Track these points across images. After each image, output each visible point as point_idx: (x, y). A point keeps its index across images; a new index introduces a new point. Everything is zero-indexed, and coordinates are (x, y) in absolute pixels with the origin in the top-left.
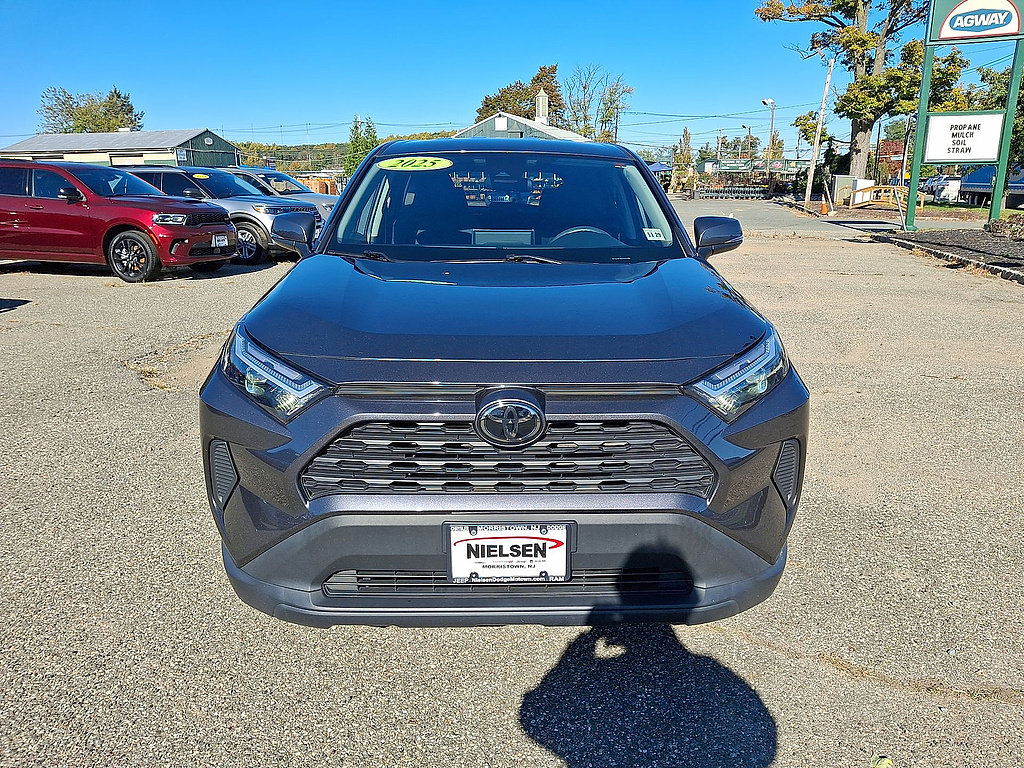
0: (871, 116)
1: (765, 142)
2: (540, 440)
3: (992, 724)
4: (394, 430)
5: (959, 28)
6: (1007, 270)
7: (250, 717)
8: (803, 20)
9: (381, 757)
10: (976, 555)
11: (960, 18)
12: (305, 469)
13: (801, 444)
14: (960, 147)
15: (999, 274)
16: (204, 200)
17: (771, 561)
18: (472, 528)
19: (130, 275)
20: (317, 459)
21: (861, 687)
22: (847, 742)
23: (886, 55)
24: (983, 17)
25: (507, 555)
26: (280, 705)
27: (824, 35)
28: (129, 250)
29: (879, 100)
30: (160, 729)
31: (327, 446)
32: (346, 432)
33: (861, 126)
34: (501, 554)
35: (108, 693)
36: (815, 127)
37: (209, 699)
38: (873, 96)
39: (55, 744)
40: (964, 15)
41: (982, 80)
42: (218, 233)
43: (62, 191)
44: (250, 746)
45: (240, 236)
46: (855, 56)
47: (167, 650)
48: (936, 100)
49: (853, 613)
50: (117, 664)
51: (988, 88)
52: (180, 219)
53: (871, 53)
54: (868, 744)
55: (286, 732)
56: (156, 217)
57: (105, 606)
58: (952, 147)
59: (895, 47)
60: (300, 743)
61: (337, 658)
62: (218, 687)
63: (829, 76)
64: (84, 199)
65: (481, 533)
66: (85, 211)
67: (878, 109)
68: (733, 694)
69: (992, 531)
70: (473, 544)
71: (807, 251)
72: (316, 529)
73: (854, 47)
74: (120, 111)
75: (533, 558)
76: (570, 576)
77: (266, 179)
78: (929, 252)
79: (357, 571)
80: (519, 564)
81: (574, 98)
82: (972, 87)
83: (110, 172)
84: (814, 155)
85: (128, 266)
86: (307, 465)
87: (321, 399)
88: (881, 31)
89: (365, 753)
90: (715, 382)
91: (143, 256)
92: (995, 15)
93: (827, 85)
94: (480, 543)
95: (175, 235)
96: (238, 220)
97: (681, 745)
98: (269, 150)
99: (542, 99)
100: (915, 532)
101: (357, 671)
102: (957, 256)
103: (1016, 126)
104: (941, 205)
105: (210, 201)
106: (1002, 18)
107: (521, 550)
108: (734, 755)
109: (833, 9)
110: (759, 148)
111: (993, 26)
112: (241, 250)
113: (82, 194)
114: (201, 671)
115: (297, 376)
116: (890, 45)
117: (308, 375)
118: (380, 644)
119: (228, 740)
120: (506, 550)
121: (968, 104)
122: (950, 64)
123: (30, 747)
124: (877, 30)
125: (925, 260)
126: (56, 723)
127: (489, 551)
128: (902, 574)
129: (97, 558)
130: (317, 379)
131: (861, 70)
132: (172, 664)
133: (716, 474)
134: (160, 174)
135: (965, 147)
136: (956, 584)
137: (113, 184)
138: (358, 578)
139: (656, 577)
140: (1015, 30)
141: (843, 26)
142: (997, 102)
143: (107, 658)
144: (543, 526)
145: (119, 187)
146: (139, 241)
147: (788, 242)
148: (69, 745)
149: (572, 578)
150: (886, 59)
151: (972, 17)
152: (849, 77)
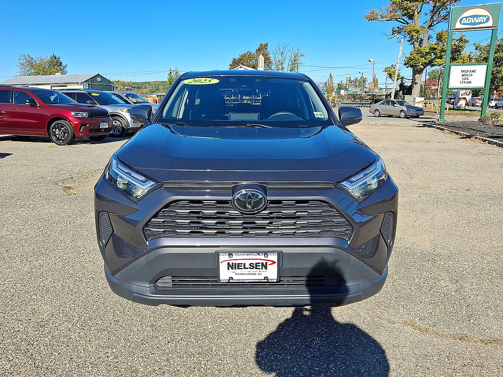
0: (422, 67)
1: (370, 80)
2: (264, 210)
3: (494, 356)
4: (191, 205)
5: (464, 24)
6: (491, 140)
7: (117, 351)
8: (388, 20)
9: (183, 371)
10: (481, 274)
11: (465, 19)
12: (146, 225)
13: (394, 214)
14: (466, 81)
15: (487, 142)
16: (97, 106)
17: (380, 273)
18: (230, 254)
19: (59, 142)
20: (153, 220)
21: (426, 337)
22: (420, 365)
23: (429, 37)
24: (475, 18)
25: (248, 268)
26: (132, 346)
27: (398, 28)
28: (60, 130)
29: (425, 59)
30: (72, 357)
31: (158, 213)
32: (167, 206)
33: (417, 71)
34: (245, 268)
35: (46, 339)
36: (394, 73)
37: (97, 343)
38: (423, 57)
39: (19, 364)
40: (466, 18)
41: (476, 49)
42: (103, 122)
43: (28, 101)
44: (117, 365)
45: (114, 123)
46: (413, 38)
47: (76, 319)
48: (453, 59)
49: (421, 302)
50: (51, 325)
51: (478, 53)
52: (85, 115)
53: (421, 36)
54: (430, 366)
55: (136, 359)
56: (73, 113)
57: (45, 297)
58: (462, 81)
59: (433, 33)
60: (142, 364)
61: (161, 323)
62: (101, 337)
63: (401, 48)
64: (38, 105)
65: (235, 257)
66: (38, 111)
67: (425, 63)
68: (362, 341)
69: (489, 262)
70: (231, 262)
71: (392, 131)
72: (152, 255)
73: (413, 33)
74: (56, 65)
75: (261, 270)
76: (279, 280)
77: (127, 96)
78: (451, 131)
79: (172, 277)
80: (253, 273)
81: (277, 59)
82: (471, 53)
83: (51, 93)
84: (394, 86)
85: (59, 137)
86: (147, 223)
87: (155, 190)
88: (426, 26)
89: (175, 369)
90: (351, 182)
91: (66, 133)
92: (481, 18)
93: (400, 52)
94: (234, 262)
95: (82, 122)
96: (113, 116)
97: (336, 366)
98: (128, 84)
99: (261, 59)
100: (450, 263)
101: (171, 329)
102: (466, 133)
103: (493, 71)
104: (457, 110)
105: (100, 106)
106: (485, 19)
107: (254, 265)
108: (363, 371)
109: (403, 15)
110: (367, 83)
111: (481, 23)
112: (114, 130)
113: (37, 103)
114: (93, 329)
115: (143, 178)
116: (430, 32)
117: (149, 178)
118: (183, 316)
119: (106, 363)
120: (247, 266)
121: (469, 60)
122: (460, 42)
123: (6, 366)
124: (424, 25)
125: (450, 135)
126: (20, 354)
127: (238, 266)
128: (444, 283)
129: (42, 274)
130: (153, 180)
131: (417, 45)
132: (78, 326)
133: (353, 228)
134: (75, 93)
135: (468, 81)
136: (472, 288)
137: (52, 98)
138: (173, 281)
139: (322, 281)
140: (491, 25)
141: (408, 23)
142: (483, 60)
143: (46, 322)
144: (266, 253)
145: (56, 99)
146: (64, 125)
147: (382, 127)
148: (26, 365)
149: (280, 281)
150: (429, 39)
151: (470, 18)
152: (411, 48)
